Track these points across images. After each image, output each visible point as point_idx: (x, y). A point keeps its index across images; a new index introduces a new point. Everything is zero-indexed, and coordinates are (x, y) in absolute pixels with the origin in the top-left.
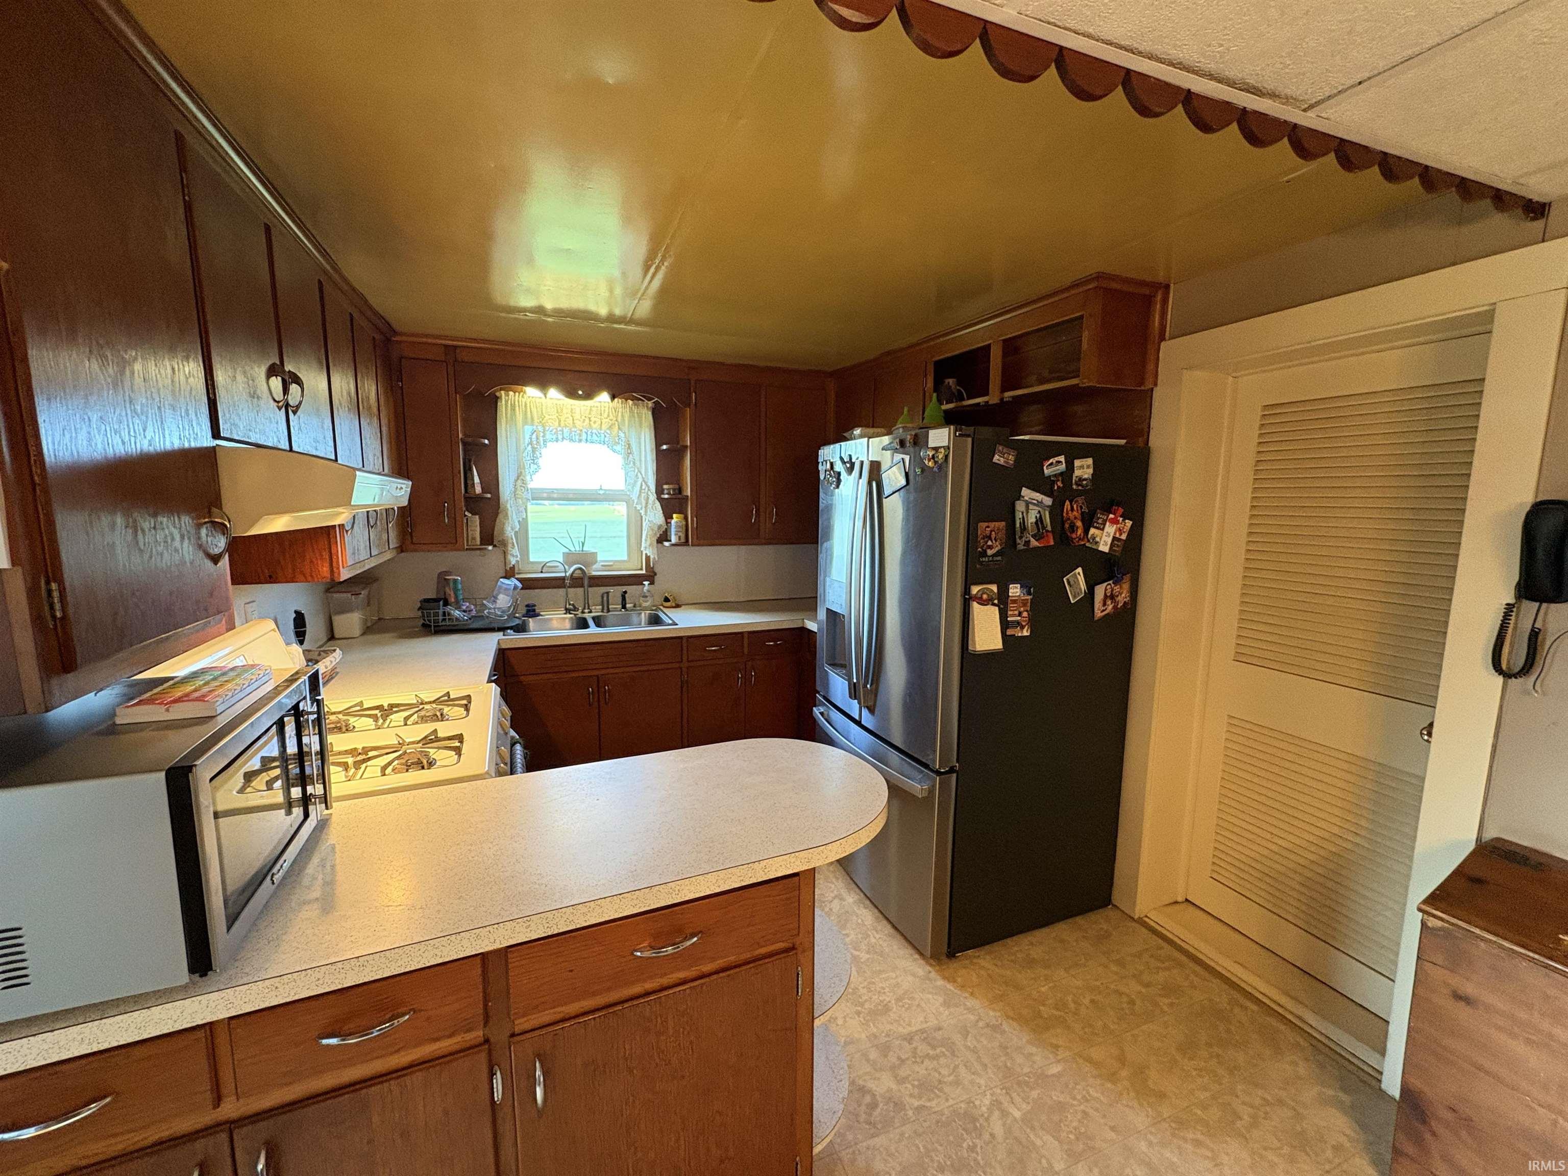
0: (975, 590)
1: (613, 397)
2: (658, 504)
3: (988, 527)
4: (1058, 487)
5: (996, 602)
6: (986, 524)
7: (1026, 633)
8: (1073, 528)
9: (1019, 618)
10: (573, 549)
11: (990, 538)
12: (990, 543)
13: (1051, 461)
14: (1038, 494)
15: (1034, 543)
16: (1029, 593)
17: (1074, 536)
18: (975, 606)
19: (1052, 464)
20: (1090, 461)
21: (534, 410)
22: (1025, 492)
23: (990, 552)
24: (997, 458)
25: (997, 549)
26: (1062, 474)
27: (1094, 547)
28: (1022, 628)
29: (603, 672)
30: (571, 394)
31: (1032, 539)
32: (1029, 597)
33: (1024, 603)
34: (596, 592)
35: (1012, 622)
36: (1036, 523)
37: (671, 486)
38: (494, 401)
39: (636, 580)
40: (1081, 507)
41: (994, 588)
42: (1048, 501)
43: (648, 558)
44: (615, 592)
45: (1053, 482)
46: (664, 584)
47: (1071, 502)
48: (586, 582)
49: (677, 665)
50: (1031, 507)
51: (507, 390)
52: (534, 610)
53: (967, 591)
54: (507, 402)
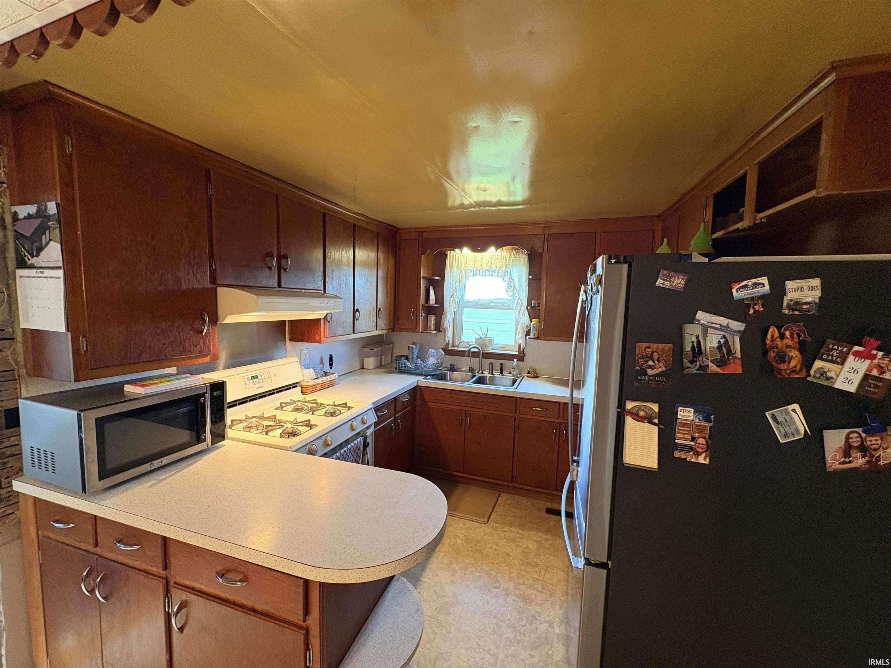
0: (630, 405)
1: (497, 249)
2: (526, 312)
3: (649, 348)
4: (755, 311)
5: (656, 421)
6: (647, 345)
7: (702, 460)
8: (782, 358)
9: (692, 443)
10: (481, 336)
11: (651, 358)
12: (651, 363)
13: (745, 283)
14: (721, 318)
15: (713, 368)
16: (708, 420)
17: (783, 366)
18: (629, 420)
19: (746, 286)
20: (816, 282)
21: (462, 260)
22: (701, 316)
23: (650, 372)
24: (659, 282)
25: (660, 370)
26: (763, 297)
27: (826, 383)
28: (698, 454)
29: (469, 409)
30: (475, 249)
31: (711, 365)
32: (708, 425)
33: (700, 429)
34: (487, 362)
35: (681, 445)
36: (720, 348)
37: (536, 301)
38: (444, 257)
39: (509, 357)
40: (799, 336)
41: (655, 407)
42: (738, 326)
43: (520, 345)
44: (497, 363)
45: (748, 306)
46: (529, 362)
47: (779, 329)
48: (481, 355)
49: (513, 415)
50: (710, 331)
51: (451, 250)
52: (454, 368)
53: (621, 405)
54: (450, 257)
